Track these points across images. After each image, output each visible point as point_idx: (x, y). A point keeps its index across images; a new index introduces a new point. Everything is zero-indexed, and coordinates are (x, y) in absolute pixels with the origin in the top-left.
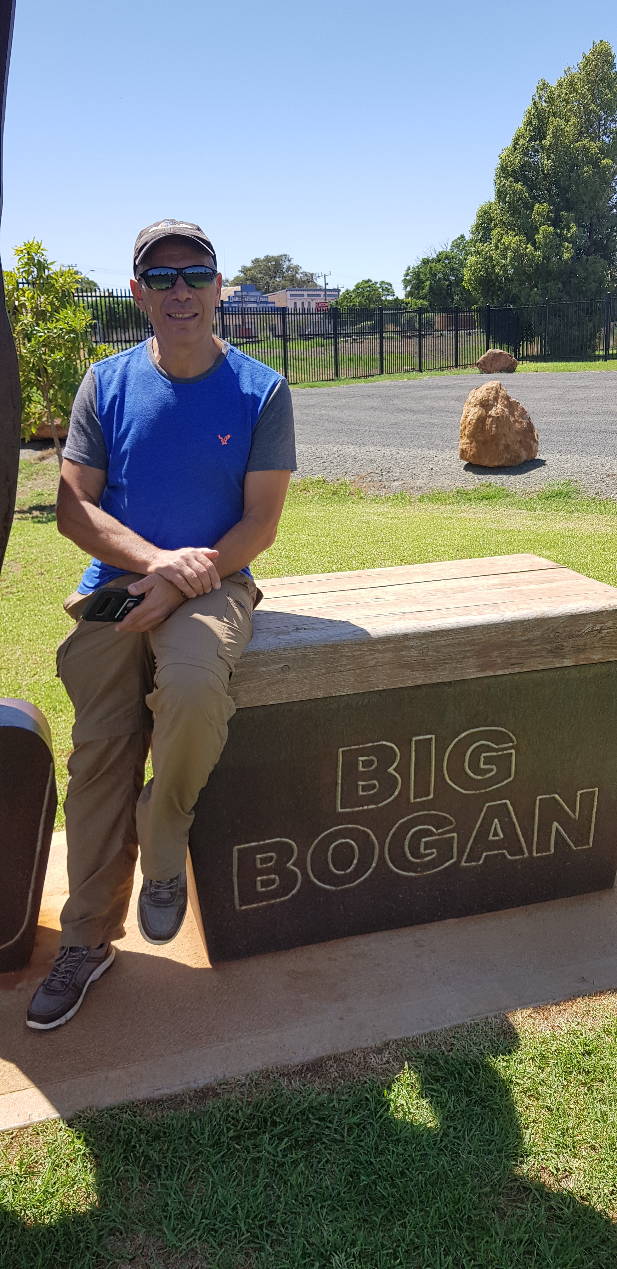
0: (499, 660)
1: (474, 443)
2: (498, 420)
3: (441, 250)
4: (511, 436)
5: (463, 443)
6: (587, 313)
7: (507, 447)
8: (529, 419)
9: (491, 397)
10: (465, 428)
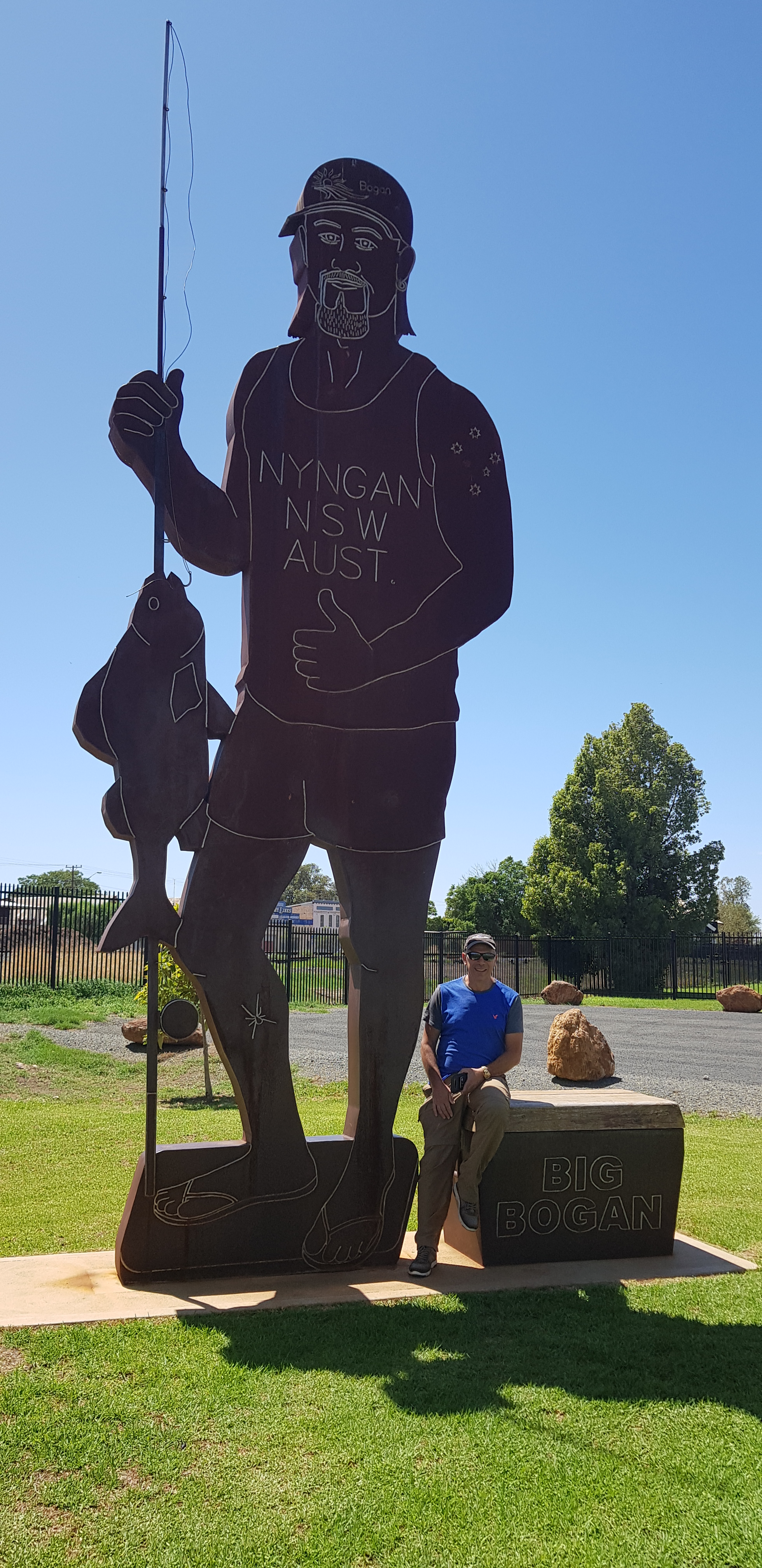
0: (613, 1123)
1: (560, 1059)
2: (580, 1040)
3: (489, 871)
4: (592, 1055)
5: (550, 1059)
6: (652, 950)
7: (589, 1064)
8: (606, 1041)
9: (574, 1022)
10: (552, 1047)
